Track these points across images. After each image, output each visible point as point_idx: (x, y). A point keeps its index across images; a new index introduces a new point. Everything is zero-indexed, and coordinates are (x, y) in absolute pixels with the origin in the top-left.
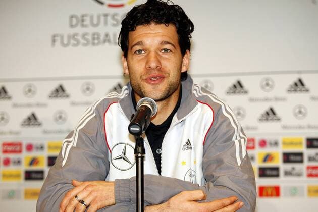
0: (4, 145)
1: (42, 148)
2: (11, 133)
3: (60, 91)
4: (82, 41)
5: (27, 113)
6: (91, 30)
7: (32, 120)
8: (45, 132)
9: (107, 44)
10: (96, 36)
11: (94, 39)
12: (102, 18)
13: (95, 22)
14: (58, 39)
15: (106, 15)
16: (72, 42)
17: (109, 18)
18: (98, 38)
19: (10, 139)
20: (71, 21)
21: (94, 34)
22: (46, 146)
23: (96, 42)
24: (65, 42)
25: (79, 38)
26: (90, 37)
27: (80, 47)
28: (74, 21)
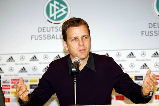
0: (12, 80)
1: (27, 81)
2: (15, 75)
3: (34, 58)
4: (43, 38)
5: (21, 67)
6: (47, 33)
7: (23, 70)
8: (29, 75)
9: (53, 39)
10: (49, 36)
11: (48, 37)
12: (51, 29)
13: (49, 30)
14: (34, 37)
15: (53, 27)
16: (39, 38)
17: (54, 28)
18: (50, 37)
19: (14, 78)
20: (39, 30)
21: (48, 35)
22: (29, 81)
23: (49, 38)
24: (36, 38)
25: (42, 36)
26: (46, 36)
27: (43, 40)
28: (40, 30)
